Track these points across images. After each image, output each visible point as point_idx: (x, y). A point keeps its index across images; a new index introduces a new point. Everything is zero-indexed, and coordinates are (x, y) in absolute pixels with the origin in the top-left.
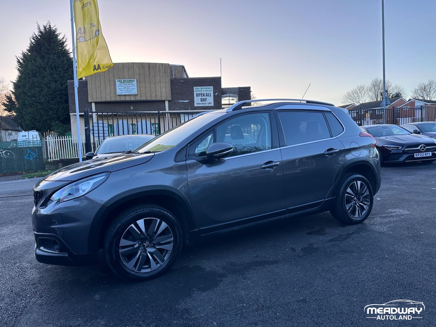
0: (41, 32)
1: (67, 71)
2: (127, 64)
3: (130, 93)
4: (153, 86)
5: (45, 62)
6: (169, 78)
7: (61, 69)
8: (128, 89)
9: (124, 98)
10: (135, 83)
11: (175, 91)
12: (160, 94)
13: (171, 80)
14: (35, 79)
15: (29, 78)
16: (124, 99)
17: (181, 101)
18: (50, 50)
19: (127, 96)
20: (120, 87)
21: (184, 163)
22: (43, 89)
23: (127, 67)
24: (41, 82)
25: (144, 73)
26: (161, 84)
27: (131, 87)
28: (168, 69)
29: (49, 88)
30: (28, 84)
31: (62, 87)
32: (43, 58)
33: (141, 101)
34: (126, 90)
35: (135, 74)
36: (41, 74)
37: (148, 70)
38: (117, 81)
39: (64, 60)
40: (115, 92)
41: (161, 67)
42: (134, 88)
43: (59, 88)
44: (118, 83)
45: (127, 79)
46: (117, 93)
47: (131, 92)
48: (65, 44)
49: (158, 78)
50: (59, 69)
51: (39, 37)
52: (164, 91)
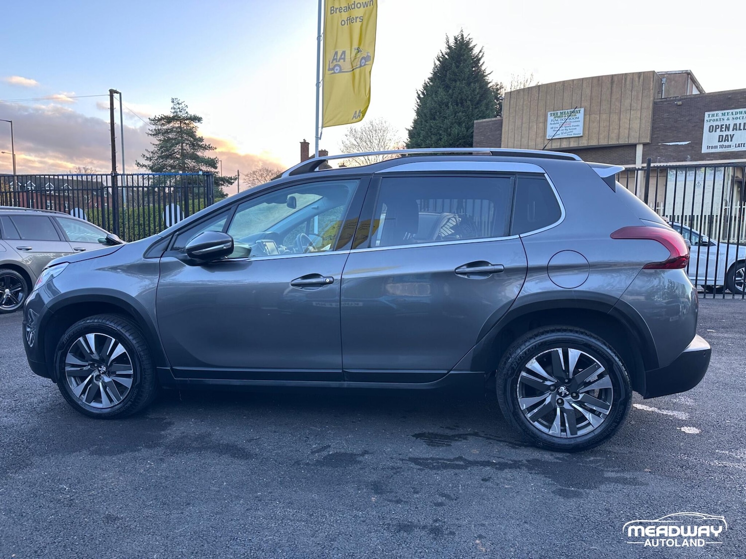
0: (449, 47)
1: (478, 105)
2: (570, 83)
3: (569, 134)
4: (615, 117)
5: (449, 94)
6: (652, 99)
7: (469, 103)
8: (567, 128)
9: (559, 144)
10: (581, 115)
11: (661, 124)
12: (627, 131)
13: (655, 103)
14: (433, 123)
15: (426, 121)
16: (557, 146)
17: (671, 144)
18: (458, 74)
19: (564, 140)
20: (554, 126)
21: (157, 260)
22: (441, 137)
23: (570, 87)
24: (440, 127)
25: (600, 96)
26: (632, 112)
27: (572, 124)
28: (651, 83)
29: (450, 135)
30: (423, 130)
31: (467, 131)
32: (447, 87)
33: (589, 147)
34: (563, 130)
35: (583, 99)
36: (441, 115)
37: (610, 90)
38: (549, 115)
39: (476, 88)
40: (545, 135)
41: (637, 79)
42: (577, 126)
43: (463, 134)
44: (550, 118)
45: (567, 110)
46: (547, 136)
47: (572, 132)
48: (481, 62)
49: (627, 102)
50: (466, 102)
51: (446, 56)
52: (636, 125)
